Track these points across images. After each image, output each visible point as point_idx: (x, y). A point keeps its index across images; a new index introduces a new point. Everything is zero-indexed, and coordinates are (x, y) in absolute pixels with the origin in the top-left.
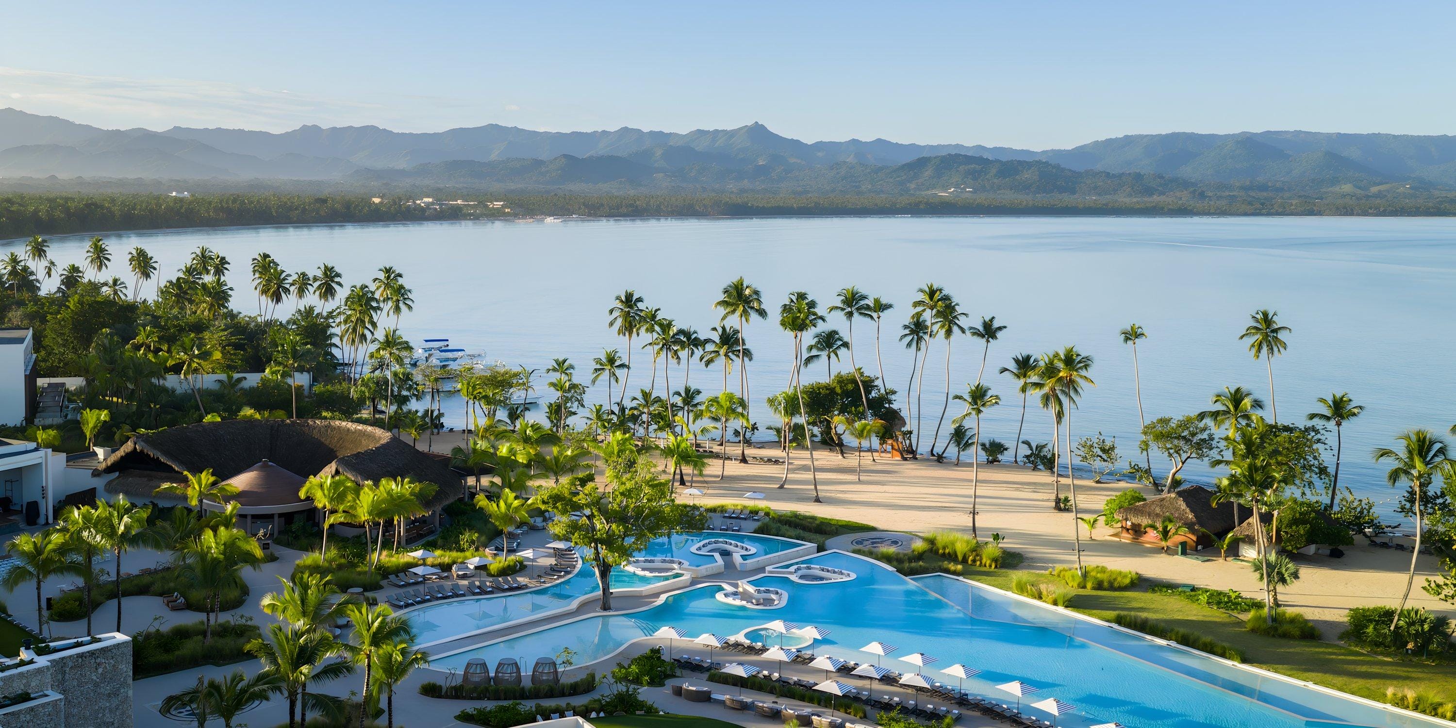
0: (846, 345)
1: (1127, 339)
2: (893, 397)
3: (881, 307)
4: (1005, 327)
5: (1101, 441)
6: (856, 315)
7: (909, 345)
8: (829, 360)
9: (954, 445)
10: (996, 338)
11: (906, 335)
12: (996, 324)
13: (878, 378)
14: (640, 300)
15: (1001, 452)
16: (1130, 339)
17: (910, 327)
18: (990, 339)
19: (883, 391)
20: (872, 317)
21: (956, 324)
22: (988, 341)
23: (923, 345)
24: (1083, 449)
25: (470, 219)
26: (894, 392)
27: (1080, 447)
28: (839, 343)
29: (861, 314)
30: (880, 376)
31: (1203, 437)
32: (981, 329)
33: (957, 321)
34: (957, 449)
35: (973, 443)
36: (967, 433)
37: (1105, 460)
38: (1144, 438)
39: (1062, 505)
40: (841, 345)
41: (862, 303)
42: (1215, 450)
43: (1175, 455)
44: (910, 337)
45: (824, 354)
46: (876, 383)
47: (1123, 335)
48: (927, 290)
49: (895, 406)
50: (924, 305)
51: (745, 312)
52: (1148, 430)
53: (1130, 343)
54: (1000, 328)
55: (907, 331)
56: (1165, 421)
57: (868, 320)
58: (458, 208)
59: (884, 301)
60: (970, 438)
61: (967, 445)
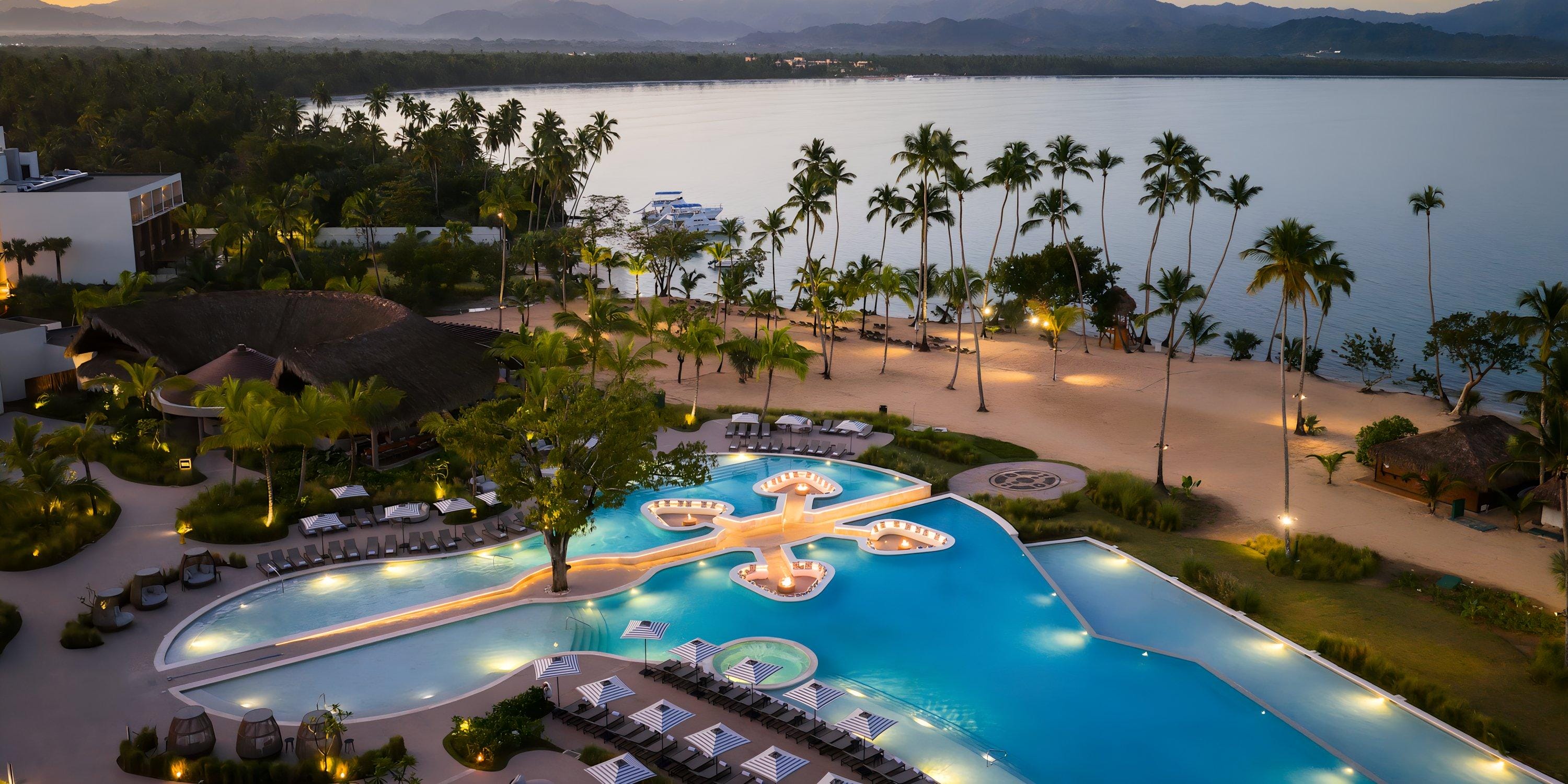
0: (1075, 208)
1: (1418, 208)
2: (1116, 274)
3: (1106, 161)
4: (1260, 189)
5: (1375, 340)
6: (1069, 171)
7: (1152, 209)
8: (1053, 226)
9: (1188, 337)
10: (1247, 204)
11: (1147, 198)
12: (1249, 185)
13: (1101, 250)
14: (830, 151)
15: (1253, 346)
16: (1423, 208)
17: (1153, 188)
18: (1241, 205)
19: (1104, 267)
20: (1088, 175)
21: (1203, 184)
22: (1237, 207)
23: (1168, 208)
24: (1351, 349)
25: (835, 77)
26: (1117, 268)
27: (1346, 347)
28: (1066, 206)
29: (1075, 170)
30: (1103, 248)
31: (1512, 342)
32: (1230, 192)
33: (1206, 181)
34: (1192, 341)
35: (1214, 335)
36: (1206, 322)
37: (1381, 366)
38: (1430, 338)
39: (1306, 428)
40: (1069, 208)
41: (1078, 155)
42: (1527, 360)
43: (1471, 364)
44: (1154, 200)
45: (1046, 220)
46: (1098, 256)
47: (1413, 203)
48: (1164, 140)
49: (1119, 284)
50: (1160, 160)
51: (924, 166)
52: (1438, 328)
53: (1422, 213)
54: (1254, 191)
55: (1149, 193)
56: (1462, 318)
57: (1083, 177)
58: (824, 66)
59: (1113, 154)
60: (1210, 328)
61: (1206, 337)
